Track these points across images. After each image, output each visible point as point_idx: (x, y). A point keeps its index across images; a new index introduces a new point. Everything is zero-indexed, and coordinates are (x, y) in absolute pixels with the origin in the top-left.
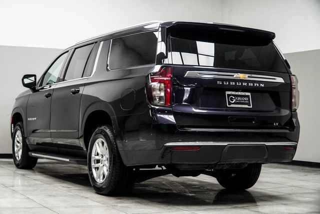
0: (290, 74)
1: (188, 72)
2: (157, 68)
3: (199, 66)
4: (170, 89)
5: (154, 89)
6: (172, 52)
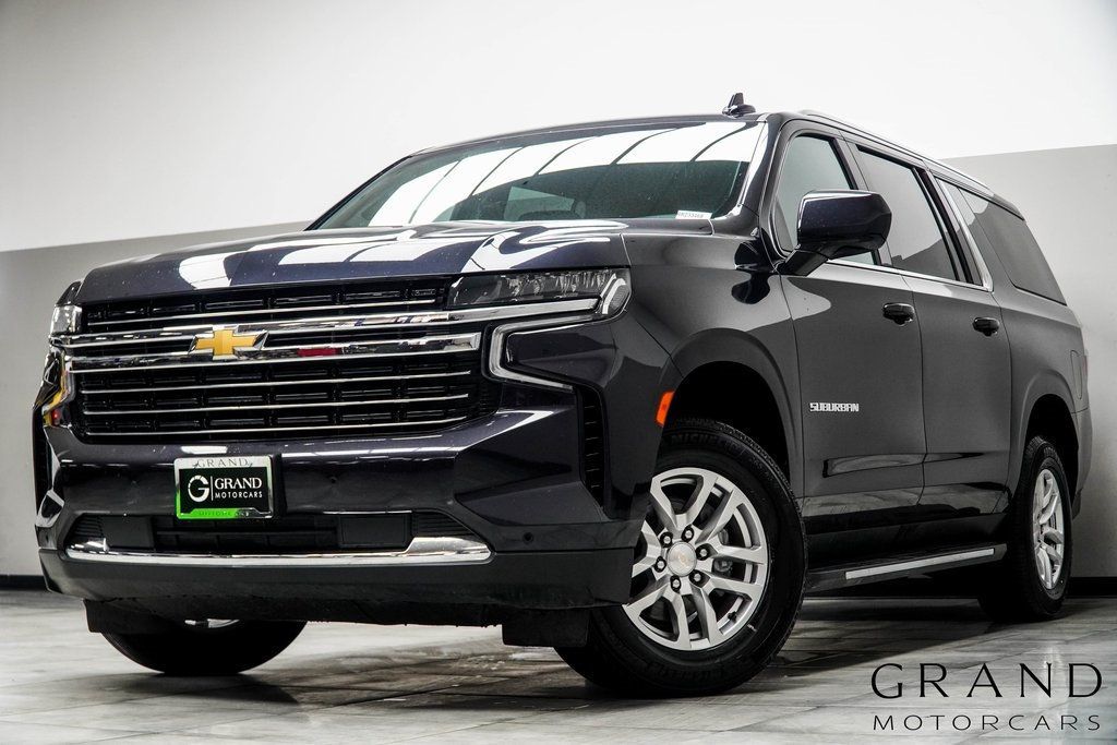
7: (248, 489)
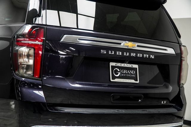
0: (180, 45)
1: (65, 36)
2: (27, 28)
3: (78, 28)
4: (42, 52)
5: (21, 55)
6: (47, 10)
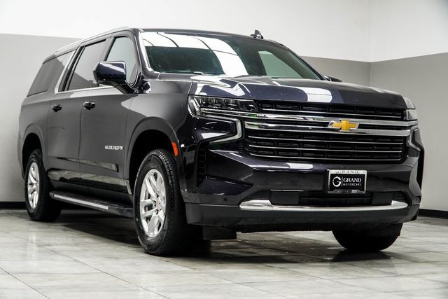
7: (356, 182)
